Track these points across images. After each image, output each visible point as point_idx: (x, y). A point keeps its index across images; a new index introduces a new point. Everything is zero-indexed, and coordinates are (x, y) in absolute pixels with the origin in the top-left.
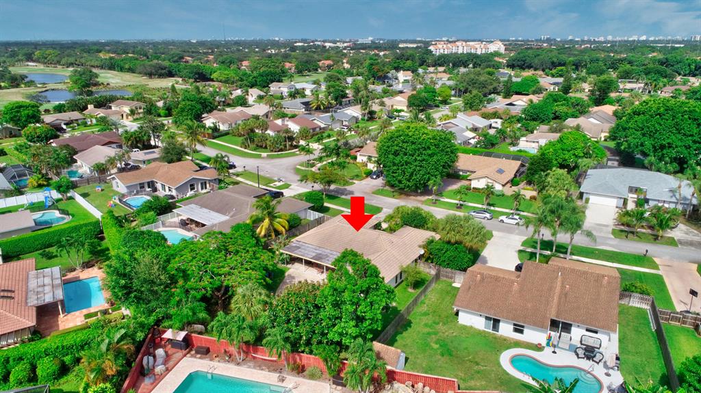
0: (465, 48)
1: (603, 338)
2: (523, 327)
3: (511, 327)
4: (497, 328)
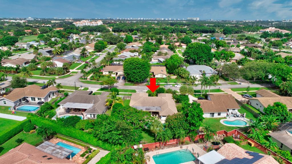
1: (236, 111)
2: (220, 113)
3: (217, 114)
4: (213, 116)
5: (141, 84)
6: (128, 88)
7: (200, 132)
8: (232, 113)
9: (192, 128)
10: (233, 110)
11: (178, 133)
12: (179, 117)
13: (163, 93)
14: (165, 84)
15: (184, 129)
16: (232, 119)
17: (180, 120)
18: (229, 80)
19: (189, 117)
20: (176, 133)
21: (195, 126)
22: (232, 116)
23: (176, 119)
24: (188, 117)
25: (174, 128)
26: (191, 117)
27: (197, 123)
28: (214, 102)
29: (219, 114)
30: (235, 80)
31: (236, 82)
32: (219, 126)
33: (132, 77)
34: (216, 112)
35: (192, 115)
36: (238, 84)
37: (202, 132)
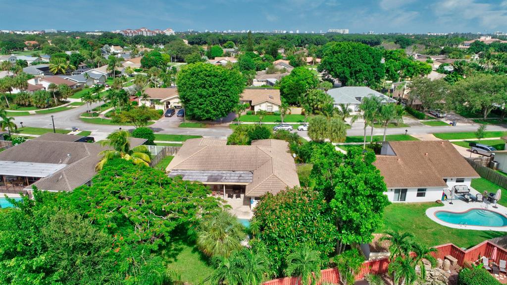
0: (148, 33)
1: (467, 184)
2: (425, 190)
3: (416, 192)
4: (403, 198)
5: (219, 125)
6: (187, 132)
7: (373, 250)
8: (456, 192)
9: (347, 238)
10: (457, 181)
11: (294, 261)
12: (301, 199)
13: (266, 138)
14: (275, 125)
15: (318, 243)
16: (460, 207)
17: (302, 211)
18: (426, 117)
19: (337, 200)
20: (288, 261)
21: (357, 230)
22: (457, 198)
23: (288, 206)
24: (333, 200)
25: (283, 237)
26: (344, 198)
27: (364, 222)
28: (403, 160)
29: (421, 193)
30: (440, 117)
31: (443, 120)
32: (427, 229)
33: (198, 107)
34: (412, 186)
35: (349, 192)
36: (447, 124)
37: (379, 249)
